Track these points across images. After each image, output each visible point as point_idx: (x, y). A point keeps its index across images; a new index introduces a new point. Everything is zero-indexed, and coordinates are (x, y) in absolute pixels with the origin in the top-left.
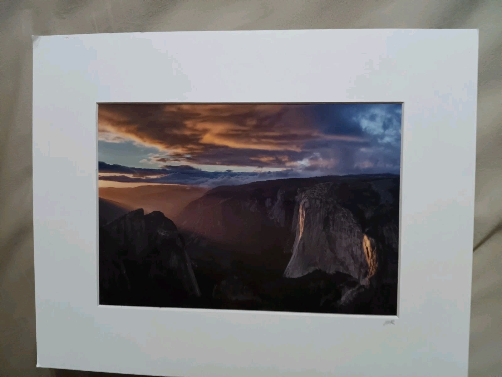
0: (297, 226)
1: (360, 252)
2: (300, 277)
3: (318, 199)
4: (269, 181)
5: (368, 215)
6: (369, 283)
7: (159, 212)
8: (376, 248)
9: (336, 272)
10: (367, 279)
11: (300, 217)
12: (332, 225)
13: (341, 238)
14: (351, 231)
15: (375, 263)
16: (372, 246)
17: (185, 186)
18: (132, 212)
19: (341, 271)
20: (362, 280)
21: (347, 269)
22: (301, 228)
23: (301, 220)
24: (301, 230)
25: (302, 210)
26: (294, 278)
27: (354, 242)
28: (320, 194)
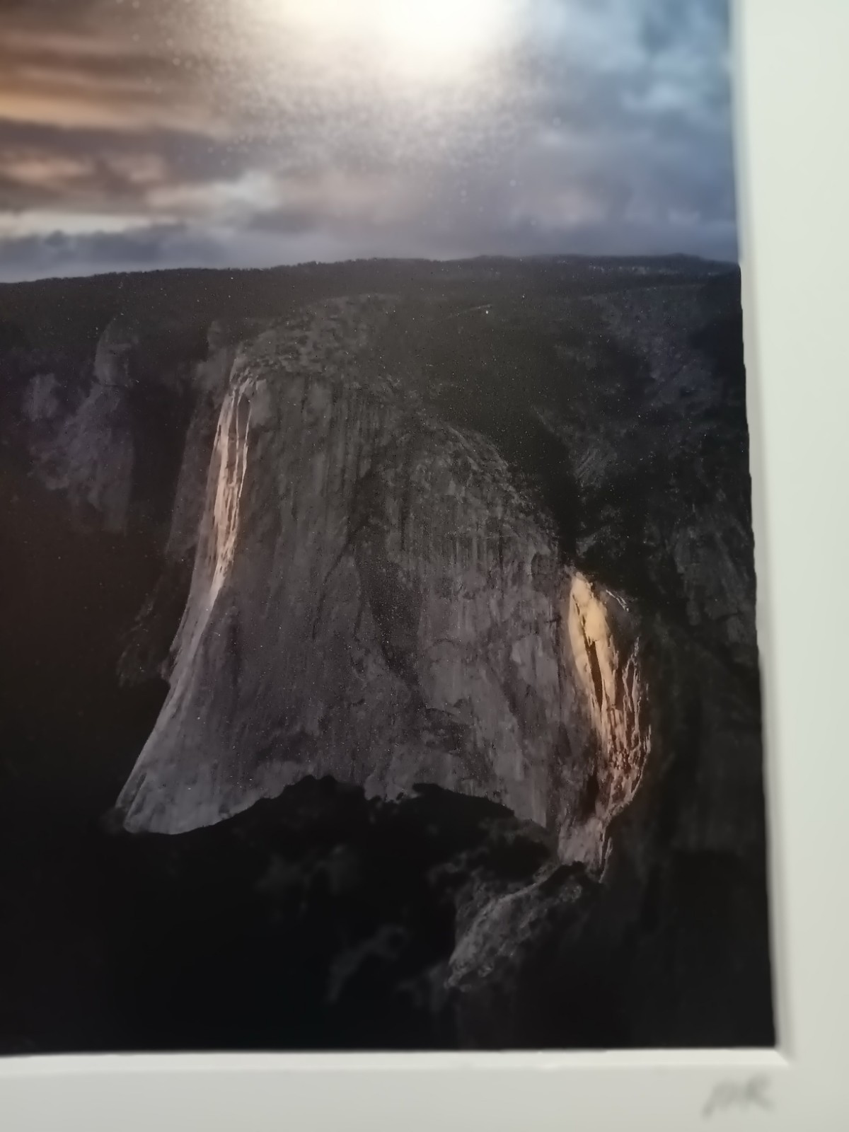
0: (203, 530)
1: (554, 668)
3: (320, 378)
4: (55, 282)
5: (590, 464)
6: (609, 851)
8: (637, 649)
9: (417, 787)
10: (596, 827)
11: (216, 482)
12: (395, 521)
13: (444, 586)
14: (500, 548)
15: (636, 730)
16: (619, 634)
19: (449, 783)
20: (569, 836)
21: (483, 771)
22: (221, 539)
23: (226, 495)
24: (221, 550)
25: (232, 438)
26: (173, 832)
27: (516, 616)
28: (329, 352)
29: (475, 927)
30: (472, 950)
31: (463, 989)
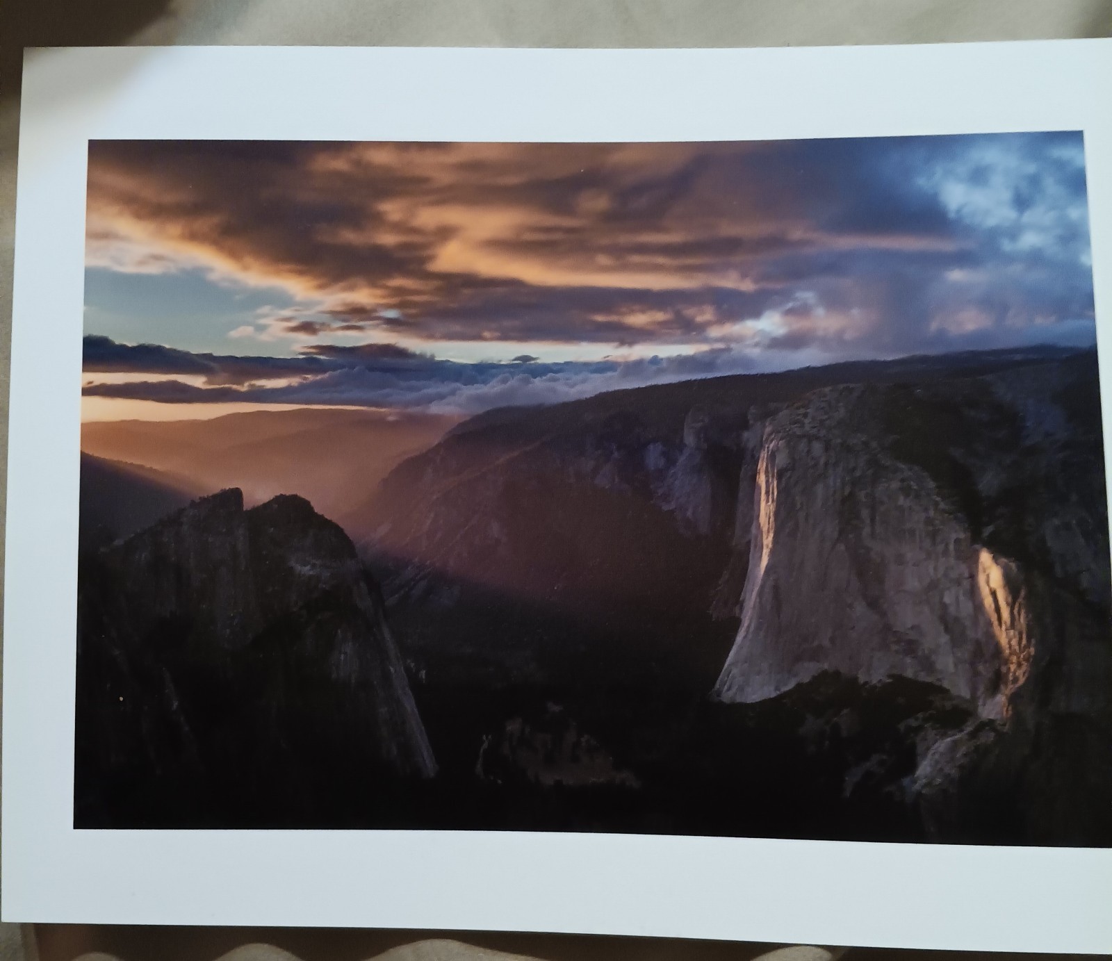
0: (754, 530)
1: (971, 606)
2: (771, 699)
3: (817, 438)
4: (657, 387)
5: (989, 482)
6: (1010, 712)
7: (295, 497)
8: (1023, 593)
9: (890, 676)
10: (1001, 698)
11: (759, 503)
12: (868, 521)
13: (900, 560)
14: (933, 535)
15: (1024, 642)
16: (1010, 583)
17: (383, 410)
18: (204, 500)
19: (909, 674)
20: (984, 702)
21: (928, 666)
22: (765, 536)
23: (766, 510)
24: (765, 542)
25: (767, 476)
26: (749, 701)
27: (946, 575)
28: (822, 422)
29: (929, 756)
30: (929, 769)
31: (923, 792)
